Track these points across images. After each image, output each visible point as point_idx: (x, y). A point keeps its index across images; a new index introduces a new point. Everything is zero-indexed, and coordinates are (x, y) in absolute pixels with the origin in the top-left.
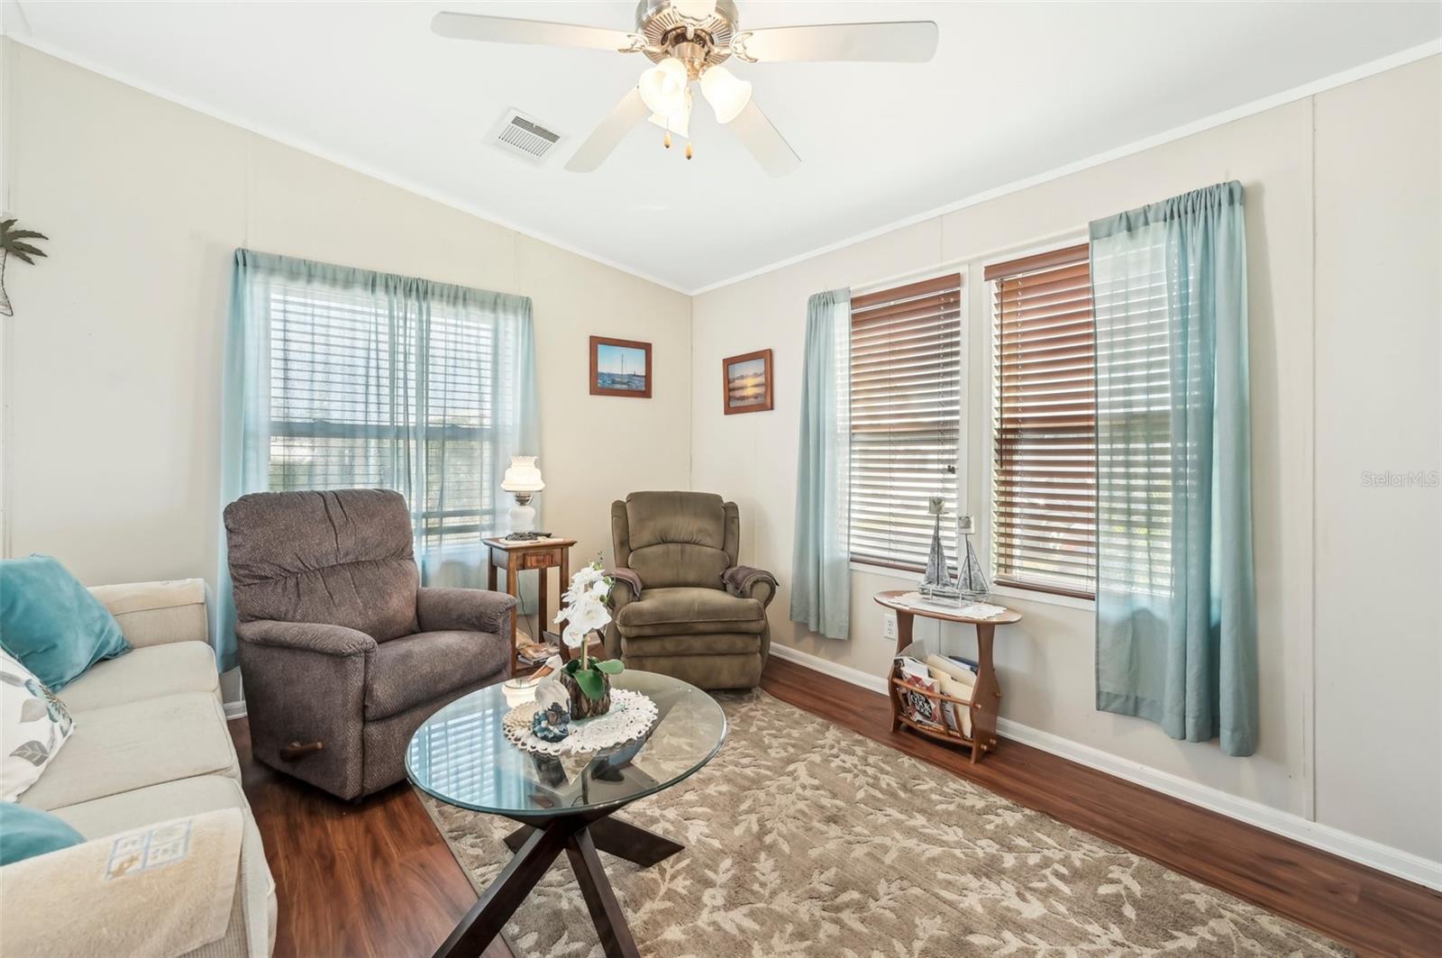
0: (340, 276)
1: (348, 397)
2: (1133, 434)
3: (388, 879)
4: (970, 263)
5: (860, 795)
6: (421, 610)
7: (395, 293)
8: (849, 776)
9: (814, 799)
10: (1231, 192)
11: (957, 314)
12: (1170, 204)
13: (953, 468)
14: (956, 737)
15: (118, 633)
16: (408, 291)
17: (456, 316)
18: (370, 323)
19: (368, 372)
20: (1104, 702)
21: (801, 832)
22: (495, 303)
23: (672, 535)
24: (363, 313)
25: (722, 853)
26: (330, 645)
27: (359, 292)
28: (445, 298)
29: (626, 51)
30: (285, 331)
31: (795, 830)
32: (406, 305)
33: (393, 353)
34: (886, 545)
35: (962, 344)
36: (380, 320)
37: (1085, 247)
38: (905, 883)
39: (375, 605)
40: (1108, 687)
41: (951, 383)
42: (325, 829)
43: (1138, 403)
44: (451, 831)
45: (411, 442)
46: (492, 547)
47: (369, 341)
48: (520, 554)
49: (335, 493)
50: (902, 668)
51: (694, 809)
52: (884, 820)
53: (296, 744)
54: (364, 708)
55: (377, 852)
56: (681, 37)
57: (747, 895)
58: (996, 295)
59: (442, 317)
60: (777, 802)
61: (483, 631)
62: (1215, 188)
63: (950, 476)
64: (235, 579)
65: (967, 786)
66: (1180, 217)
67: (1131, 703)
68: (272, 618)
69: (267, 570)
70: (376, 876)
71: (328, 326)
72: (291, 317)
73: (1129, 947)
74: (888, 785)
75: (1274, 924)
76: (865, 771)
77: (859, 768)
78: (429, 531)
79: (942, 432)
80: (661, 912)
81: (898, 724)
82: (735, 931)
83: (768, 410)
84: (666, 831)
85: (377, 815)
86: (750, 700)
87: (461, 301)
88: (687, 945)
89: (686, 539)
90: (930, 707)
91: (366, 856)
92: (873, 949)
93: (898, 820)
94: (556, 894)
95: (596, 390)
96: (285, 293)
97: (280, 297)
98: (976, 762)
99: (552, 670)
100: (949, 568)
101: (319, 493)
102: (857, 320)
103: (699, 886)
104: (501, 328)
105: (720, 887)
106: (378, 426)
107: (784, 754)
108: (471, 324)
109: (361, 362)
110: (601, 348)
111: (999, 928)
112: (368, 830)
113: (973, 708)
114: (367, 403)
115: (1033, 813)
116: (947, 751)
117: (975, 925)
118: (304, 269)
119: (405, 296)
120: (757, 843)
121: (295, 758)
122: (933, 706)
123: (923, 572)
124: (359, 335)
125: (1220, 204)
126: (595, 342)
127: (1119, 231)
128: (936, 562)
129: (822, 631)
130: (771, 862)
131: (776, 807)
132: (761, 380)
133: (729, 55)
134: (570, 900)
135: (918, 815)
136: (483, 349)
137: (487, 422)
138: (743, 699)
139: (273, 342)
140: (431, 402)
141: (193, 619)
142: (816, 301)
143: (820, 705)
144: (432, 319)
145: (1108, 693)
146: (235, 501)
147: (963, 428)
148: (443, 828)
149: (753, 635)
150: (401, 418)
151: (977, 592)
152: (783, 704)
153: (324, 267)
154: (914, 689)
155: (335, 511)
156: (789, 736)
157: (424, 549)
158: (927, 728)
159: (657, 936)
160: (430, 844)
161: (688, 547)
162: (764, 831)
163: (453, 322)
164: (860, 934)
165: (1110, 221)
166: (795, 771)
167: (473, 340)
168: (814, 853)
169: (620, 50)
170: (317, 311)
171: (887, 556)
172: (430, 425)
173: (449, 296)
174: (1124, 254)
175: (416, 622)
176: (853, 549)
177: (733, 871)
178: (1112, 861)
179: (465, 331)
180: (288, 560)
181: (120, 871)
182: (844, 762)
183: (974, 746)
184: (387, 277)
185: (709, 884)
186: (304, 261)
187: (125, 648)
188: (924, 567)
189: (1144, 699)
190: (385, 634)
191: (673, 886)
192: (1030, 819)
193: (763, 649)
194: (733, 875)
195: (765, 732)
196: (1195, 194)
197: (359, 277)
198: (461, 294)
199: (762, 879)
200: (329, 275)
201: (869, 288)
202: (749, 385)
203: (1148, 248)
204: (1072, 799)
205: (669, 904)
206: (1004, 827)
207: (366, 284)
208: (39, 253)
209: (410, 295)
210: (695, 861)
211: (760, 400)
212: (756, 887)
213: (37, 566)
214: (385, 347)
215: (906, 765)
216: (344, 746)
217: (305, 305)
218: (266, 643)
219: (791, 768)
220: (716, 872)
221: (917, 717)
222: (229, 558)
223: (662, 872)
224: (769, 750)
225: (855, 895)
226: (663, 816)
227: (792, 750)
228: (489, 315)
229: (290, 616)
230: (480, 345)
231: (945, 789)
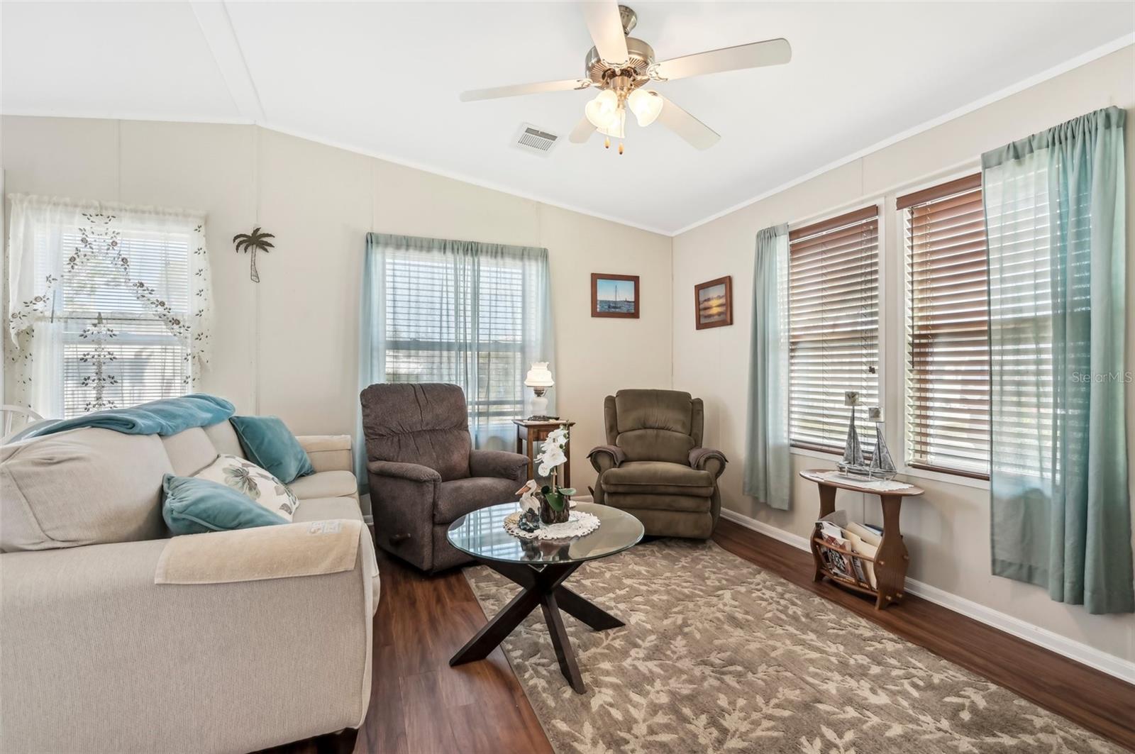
0: (425, 244)
1: (430, 323)
2: (1023, 336)
3: (444, 614)
4: (885, 195)
5: (769, 615)
6: (471, 463)
7: (458, 253)
8: (764, 604)
9: (730, 613)
10: (1108, 117)
11: (876, 239)
12: (1051, 133)
13: (874, 369)
14: (865, 588)
15: (309, 462)
16: (466, 252)
17: (497, 265)
18: (443, 274)
19: (441, 307)
20: (998, 567)
21: (713, 630)
22: (523, 254)
23: (651, 422)
24: (438, 267)
25: (651, 632)
26: (414, 475)
27: (436, 255)
28: (489, 253)
29: (579, 88)
30: (394, 282)
31: (708, 627)
32: (465, 260)
33: (457, 293)
34: (820, 434)
35: (880, 264)
36: (449, 271)
37: (978, 177)
38: (779, 669)
39: (444, 457)
40: (1002, 556)
41: (872, 298)
42: (412, 585)
43: (1028, 309)
44: (482, 596)
45: (468, 353)
46: (519, 425)
47: (442, 285)
48: (536, 430)
49: (421, 386)
50: (822, 530)
51: (639, 606)
52: (782, 632)
53: (398, 536)
54: (434, 516)
55: (439, 600)
56: (613, 74)
57: (661, 655)
58: (908, 220)
59: (488, 266)
60: (701, 611)
61: (508, 478)
62: (1092, 115)
63: (871, 375)
64: (366, 435)
65: (863, 622)
66: (1061, 143)
67: (1025, 571)
68: (386, 460)
69: (383, 431)
70: (437, 611)
71: (418, 278)
72: (398, 273)
73: (951, 734)
74: (794, 612)
75: (1105, 746)
76: (778, 602)
77: (774, 599)
78: (480, 414)
79: (865, 339)
80: (601, 654)
81: (819, 577)
82: (646, 672)
83: (728, 325)
84: (617, 615)
85: (441, 584)
86: (703, 549)
87: (499, 255)
88: (613, 672)
89: (661, 425)
90: (844, 562)
91: (433, 602)
92: (739, 697)
93: (792, 633)
94: (537, 634)
95: (595, 314)
96: (394, 258)
97: (391, 261)
98: (880, 608)
99: (530, 489)
100: (863, 451)
101: (411, 385)
102: (794, 249)
103: (630, 646)
104: (527, 272)
105: (644, 649)
106: (448, 342)
107: (717, 584)
108: (507, 270)
109: (438, 300)
110: (599, 282)
111: (844, 704)
112: (435, 589)
113: (877, 564)
114: (441, 327)
115: (914, 646)
116: (858, 599)
117: (824, 699)
118: (404, 242)
119: (464, 255)
120: (678, 631)
121: (397, 544)
122: (846, 561)
123: (842, 454)
124: (437, 282)
125: (1097, 129)
126: (595, 278)
127: (1008, 159)
128: (852, 446)
129: (769, 503)
130: (684, 642)
131: (699, 614)
132: (723, 301)
133: (649, 79)
134: (545, 639)
135: (810, 633)
136: (515, 287)
137: (519, 338)
138: (698, 548)
139: (387, 290)
140: (481, 326)
141: (344, 458)
142: (762, 236)
143: (761, 558)
144: (481, 268)
145: (1003, 561)
146: (366, 388)
147: (881, 334)
148: (477, 593)
149: (705, 498)
150: (462, 337)
151: (887, 471)
152: (729, 554)
153: (416, 239)
154: (830, 546)
155: (421, 397)
156: (726, 574)
157: (476, 426)
158: (842, 579)
159: (594, 665)
160: (468, 600)
161: (662, 432)
162: (685, 624)
163: (494, 269)
164: (733, 688)
165: (999, 152)
166: (723, 595)
167: (508, 281)
168: (717, 642)
169: (576, 89)
170: (412, 268)
171: (821, 443)
172: (480, 342)
173: (492, 252)
174: (1013, 179)
175: (468, 471)
176: (793, 436)
177: (655, 642)
178: (970, 685)
179: (503, 275)
180: (394, 425)
181: (314, 532)
182: (763, 594)
183: (878, 596)
184: (453, 243)
185: (636, 646)
186: (404, 237)
187: (312, 472)
188: (843, 451)
189: (1037, 568)
190: (449, 475)
191: (612, 643)
192: (909, 650)
193: (714, 510)
194: (655, 644)
195: (707, 569)
196: (1074, 123)
197: (436, 244)
198: (499, 250)
199: (674, 649)
200: (419, 244)
201: (804, 221)
202: (714, 305)
203: (1033, 173)
204: (956, 643)
205: (606, 651)
206: (884, 652)
207: (440, 249)
208: (271, 245)
209: (467, 254)
210: (631, 632)
211: (722, 317)
212: (669, 653)
213: (273, 420)
214: (452, 289)
215: (816, 602)
216: (423, 536)
217: (405, 264)
218: (383, 474)
219: (720, 592)
220: (643, 641)
221: (836, 570)
222: (363, 423)
223: (607, 635)
224: (706, 581)
225: (739, 668)
226: (616, 607)
227: (724, 582)
228: (519, 263)
229: (394, 460)
230: (512, 284)
231: (843, 621)
